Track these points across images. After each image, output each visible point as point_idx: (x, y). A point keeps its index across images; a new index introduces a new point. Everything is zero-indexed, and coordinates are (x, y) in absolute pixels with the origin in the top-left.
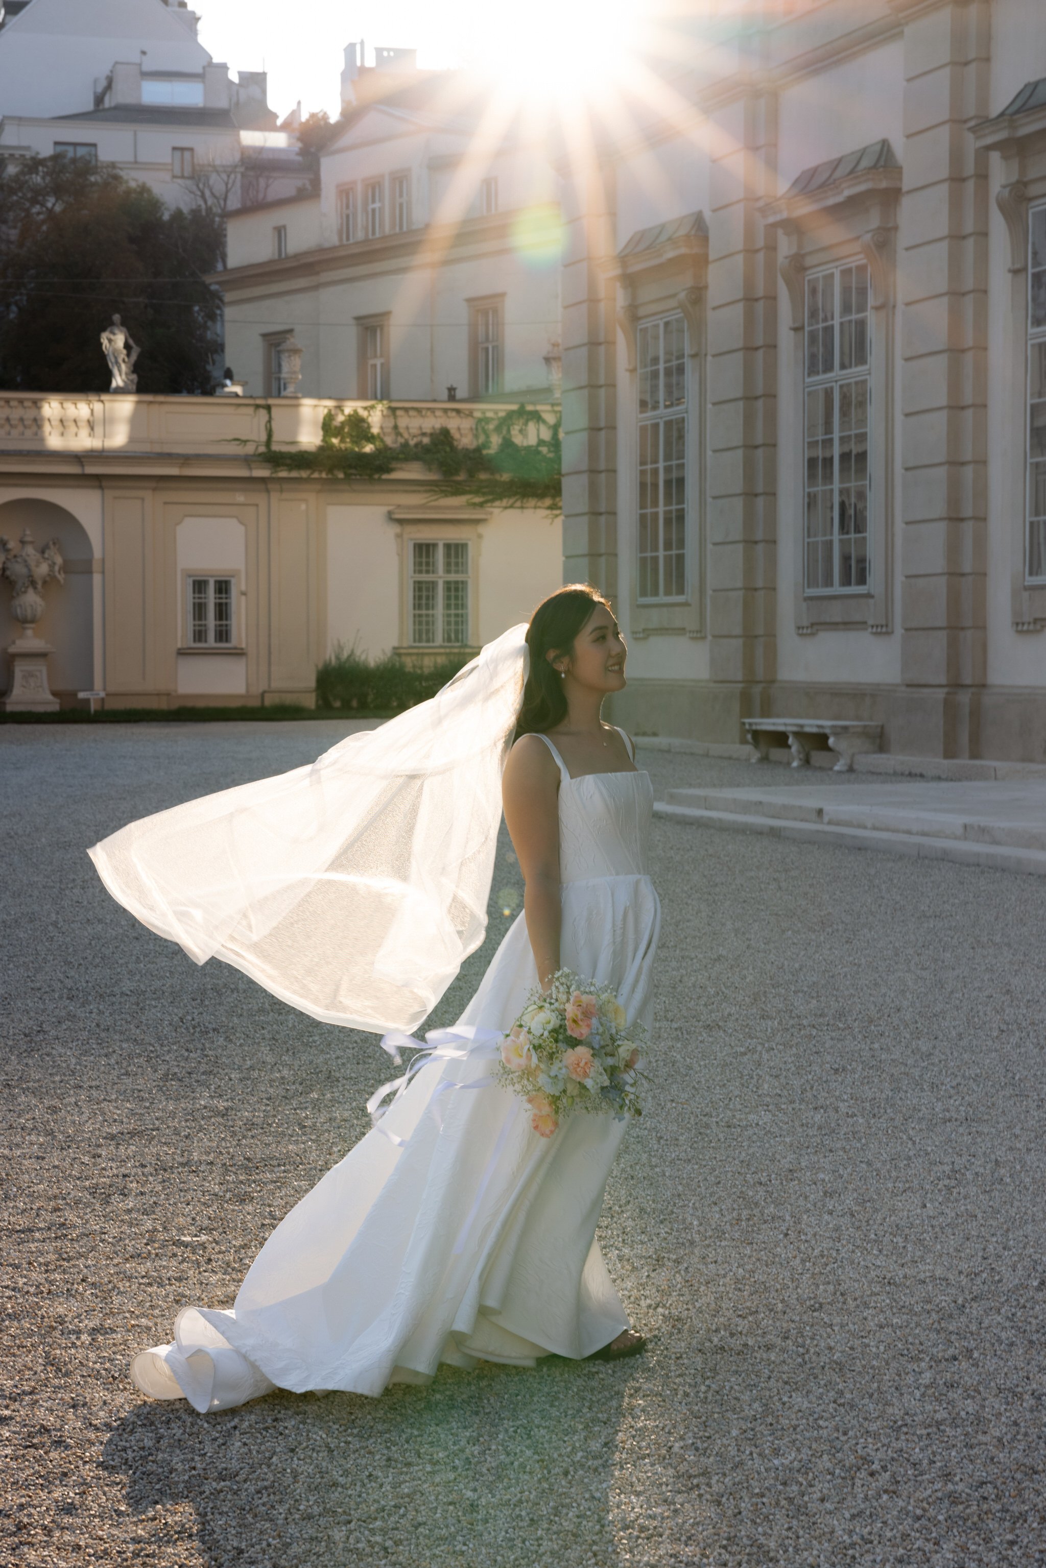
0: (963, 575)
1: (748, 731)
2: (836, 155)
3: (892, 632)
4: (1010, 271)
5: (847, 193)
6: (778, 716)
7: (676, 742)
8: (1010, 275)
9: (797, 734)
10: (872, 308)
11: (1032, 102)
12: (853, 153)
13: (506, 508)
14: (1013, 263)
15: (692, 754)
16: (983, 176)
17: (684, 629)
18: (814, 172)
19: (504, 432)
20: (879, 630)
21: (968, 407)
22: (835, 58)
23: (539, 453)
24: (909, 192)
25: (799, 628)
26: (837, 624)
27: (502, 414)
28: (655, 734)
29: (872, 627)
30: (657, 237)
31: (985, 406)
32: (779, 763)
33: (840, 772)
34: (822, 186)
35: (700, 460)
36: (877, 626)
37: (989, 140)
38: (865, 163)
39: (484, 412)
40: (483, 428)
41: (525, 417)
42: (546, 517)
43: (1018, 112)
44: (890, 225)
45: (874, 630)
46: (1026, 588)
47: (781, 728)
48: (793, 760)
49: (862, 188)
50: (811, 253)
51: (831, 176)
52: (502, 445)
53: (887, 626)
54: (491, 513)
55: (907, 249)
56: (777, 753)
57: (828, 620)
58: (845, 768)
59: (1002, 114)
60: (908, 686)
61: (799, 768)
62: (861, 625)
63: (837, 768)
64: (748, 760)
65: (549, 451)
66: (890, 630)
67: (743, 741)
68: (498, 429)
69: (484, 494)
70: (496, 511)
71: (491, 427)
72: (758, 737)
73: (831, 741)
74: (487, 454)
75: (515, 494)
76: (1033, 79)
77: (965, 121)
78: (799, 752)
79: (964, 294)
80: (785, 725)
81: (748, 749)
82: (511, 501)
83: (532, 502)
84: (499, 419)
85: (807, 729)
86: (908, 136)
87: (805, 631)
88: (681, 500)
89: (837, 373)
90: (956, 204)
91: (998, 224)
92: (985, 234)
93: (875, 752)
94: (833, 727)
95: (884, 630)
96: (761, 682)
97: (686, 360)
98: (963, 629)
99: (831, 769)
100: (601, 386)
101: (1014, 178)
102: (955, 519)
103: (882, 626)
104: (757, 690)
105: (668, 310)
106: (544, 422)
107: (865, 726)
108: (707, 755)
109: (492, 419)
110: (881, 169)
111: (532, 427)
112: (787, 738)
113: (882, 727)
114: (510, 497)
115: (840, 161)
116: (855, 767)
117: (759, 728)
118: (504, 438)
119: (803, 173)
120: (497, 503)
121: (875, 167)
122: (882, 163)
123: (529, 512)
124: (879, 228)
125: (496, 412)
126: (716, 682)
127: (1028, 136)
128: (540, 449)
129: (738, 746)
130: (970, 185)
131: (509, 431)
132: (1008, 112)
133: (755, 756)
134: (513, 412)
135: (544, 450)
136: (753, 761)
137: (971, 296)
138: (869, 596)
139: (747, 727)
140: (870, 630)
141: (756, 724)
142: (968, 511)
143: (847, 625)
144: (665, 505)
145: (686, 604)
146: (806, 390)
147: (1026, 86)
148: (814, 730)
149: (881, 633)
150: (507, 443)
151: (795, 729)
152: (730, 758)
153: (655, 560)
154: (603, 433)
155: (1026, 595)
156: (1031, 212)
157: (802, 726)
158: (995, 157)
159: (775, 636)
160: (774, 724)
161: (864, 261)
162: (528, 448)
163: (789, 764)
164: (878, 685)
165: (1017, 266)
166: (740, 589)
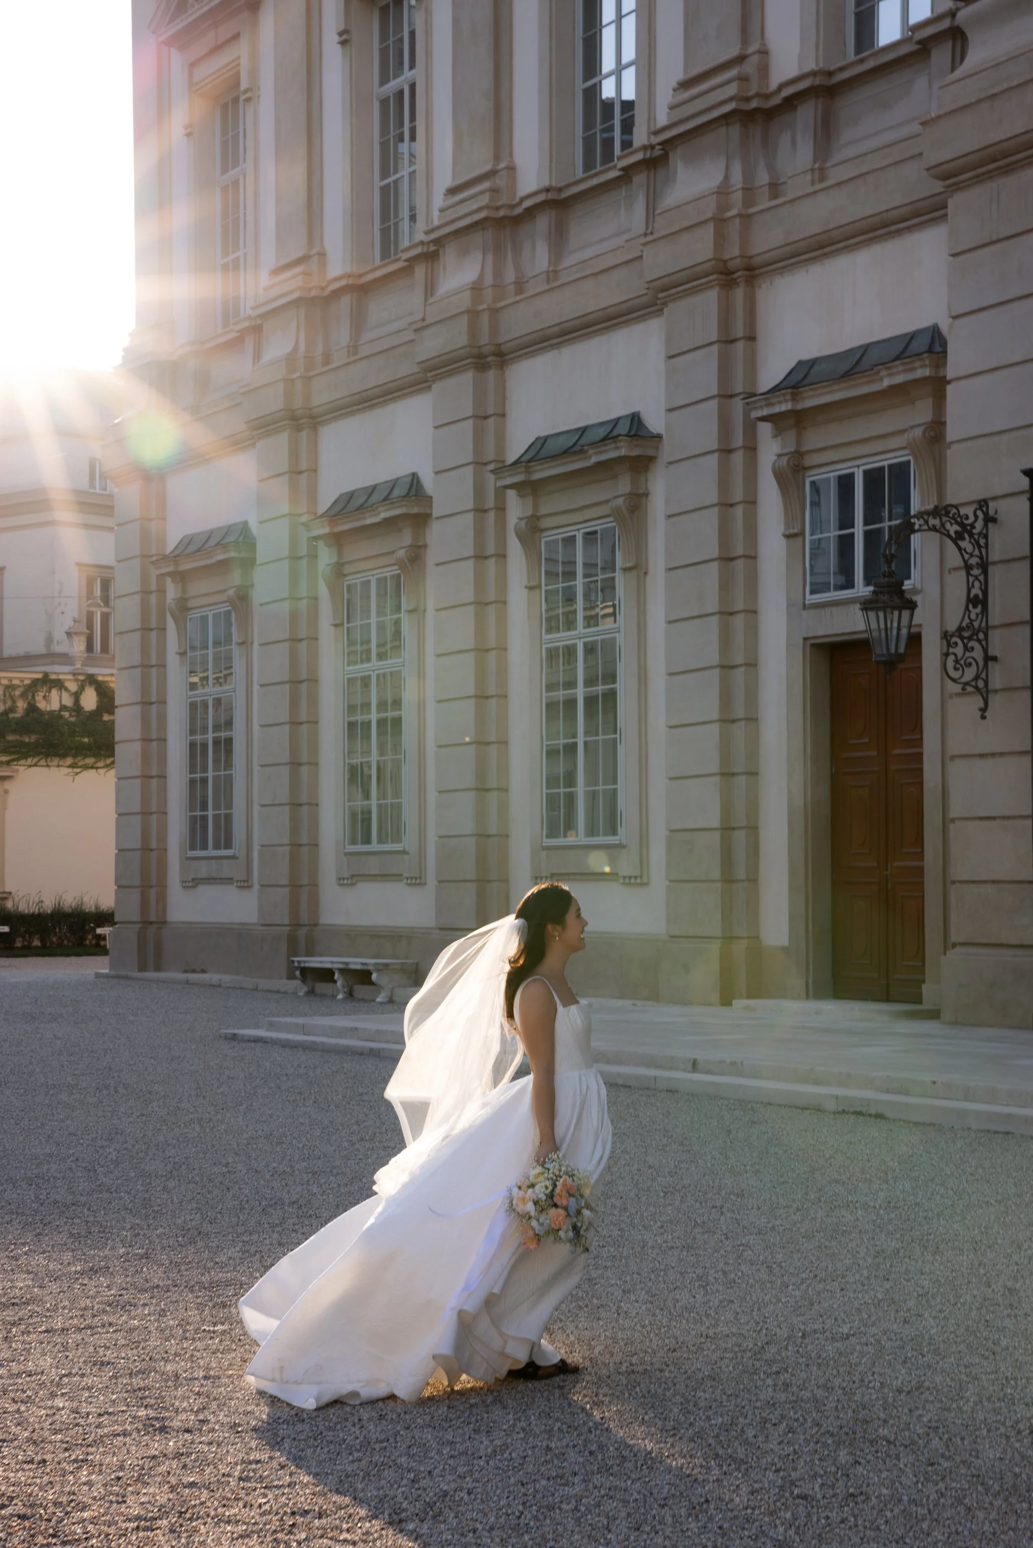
0: (489, 836)
1: (297, 968)
2: (370, 483)
3: (425, 884)
4: (526, 587)
5: (383, 515)
6: (321, 955)
7: (226, 978)
8: (526, 591)
9: (341, 971)
10: (406, 611)
11: (543, 454)
12: (386, 482)
13: (30, 766)
14: (529, 581)
15: (242, 988)
16: (501, 509)
17: (232, 879)
18: (351, 495)
19: (30, 698)
20: (414, 881)
21: (492, 697)
22: (369, 403)
23: (61, 717)
24: (437, 518)
25: (340, 879)
26: (375, 875)
27: (27, 682)
28: (203, 971)
29: (407, 878)
30: (207, 541)
31: (506, 696)
32: (323, 996)
33: (381, 1003)
34: (358, 509)
35: (247, 733)
36: (412, 878)
37: (508, 481)
38: (397, 492)
39: (10, 680)
40: (10, 694)
41: (49, 685)
42: (67, 775)
43: (530, 461)
44: (421, 544)
45: (409, 881)
46: (544, 848)
47: (329, 966)
48: (338, 993)
49: (397, 512)
50: (349, 562)
51: (366, 501)
52: (27, 709)
53: (420, 878)
54: (17, 771)
55: (437, 565)
56: (322, 987)
57: (367, 873)
58: (386, 1000)
59: (517, 462)
60: (441, 929)
61: (344, 999)
62: (397, 877)
63: (378, 1000)
64: (295, 993)
65: (71, 716)
66: (423, 881)
67: (291, 977)
68: (23, 695)
69: (11, 753)
70: (21, 768)
71: (17, 693)
72: (306, 973)
73: (374, 976)
74: (14, 718)
75: (40, 753)
76: (543, 434)
77: (486, 464)
78: (344, 987)
79: (487, 604)
80: (332, 962)
81: (296, 983)
82: (35, 760)
83: (56, 761)
84: (24, 686)
85: (352, 967)
86: (437, 473)
87: (345, 882)
88: (229, 765)
89: (374, 663)
90: (479, 532)
91: (514, 547)
92: (503, 556)
93: (411, 986)
94: (376, 964)
95: (418, 881)
96: (305, 925)
97: (233, 647)
98: (489, 881)
99: (374, 1001)
100: (152, 666)
101: (529, 512)
102: (482, 789)
103: (416, 878)
104: (302, 932)
105: (215, 604)
106: (66, 689)
107: (403, 964)
108: (256, 989)
109: (19, 686)
110: (414, 498)
111: (54, 693)
112: (334, 974)
113: (417, 964)
114: (34, 756)
115: (374, 487)
116: (395, 998)
117: (307, 965)
118: (29, 703)
119: (341, 495)
120: (22, 762)
121: (407, 495)
122: (413, 492)
123: (54, 770)
124: (411, 546)
125: (22, 680)
126: (263, 925)
127: (541, 480)
128: (62, 713)
129: (285, 981)
130: (491, 515)
131: (33, 697)
132: (524, 459)
133: (303, 990)
134: (38, 680)
135: (66, 714)
136: (301, 994)
137: (494, 605)
138: (404, 852)
139: (296, 964)
140: (405, 881)
141: (304, 962)
142: (492, 783)
143: (384, 877)
144: (214, 771)
145: (234, 857)
146: (346, 677)
147: (537, 439)
148: (359, 967)
149: (415, 884)
150: (32, 708)
151: (341, 966)
152: (278, 992)
153: (204, 818)
154: (154, 707)
155: (544, 853)
156: (543, 540)
157: (347, 964)
158: (511, 494)
159: (317, 885)
160: (321, 962)
161: (399, 572)
162: (51, 712)
163: (334, 997)
164: (413, 928)
165: (533, 584)
166: (287, 845)
